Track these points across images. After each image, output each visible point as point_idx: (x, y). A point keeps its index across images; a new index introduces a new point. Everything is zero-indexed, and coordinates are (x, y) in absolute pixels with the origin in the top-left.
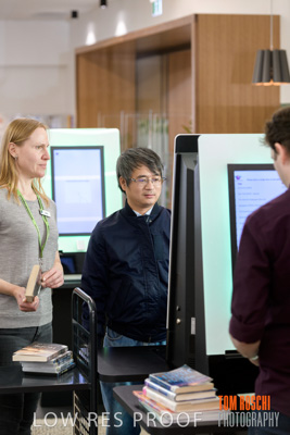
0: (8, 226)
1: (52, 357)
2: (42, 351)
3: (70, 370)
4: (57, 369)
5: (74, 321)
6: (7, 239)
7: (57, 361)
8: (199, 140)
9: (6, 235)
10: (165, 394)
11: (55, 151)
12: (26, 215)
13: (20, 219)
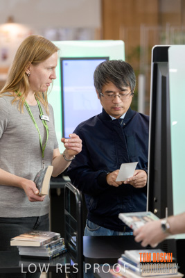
0: (14, 127)
1: (45, 242)
2: (36, 237)
3: (62, 254)
4: (49, 253)
5: (67, 213)
6: (12, 138)
7: (50, 246)
8: (170, 50)
9: (12, 134)
10: (133, 271)
11: (64, 62)
12: (29, 118)
13: (24, 121)
